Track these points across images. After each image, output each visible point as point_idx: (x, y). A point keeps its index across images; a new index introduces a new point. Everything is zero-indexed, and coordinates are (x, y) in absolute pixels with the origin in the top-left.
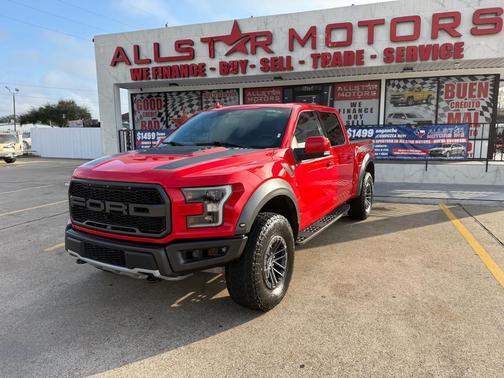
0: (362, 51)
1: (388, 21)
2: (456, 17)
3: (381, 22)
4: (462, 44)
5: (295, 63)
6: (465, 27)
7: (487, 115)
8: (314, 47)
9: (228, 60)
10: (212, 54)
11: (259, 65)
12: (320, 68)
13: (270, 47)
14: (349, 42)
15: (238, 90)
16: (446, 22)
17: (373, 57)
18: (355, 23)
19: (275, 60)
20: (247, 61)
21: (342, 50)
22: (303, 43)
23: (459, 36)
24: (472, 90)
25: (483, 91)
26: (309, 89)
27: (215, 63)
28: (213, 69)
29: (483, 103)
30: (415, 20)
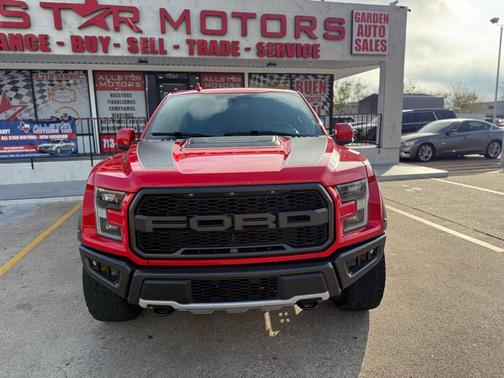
0: (238, 43)
1: (259, 16)
2: (312, 21)
3: (253, 16)
4: (319, 45)
5: (168, 46)
6: (319, 31)
7: (327, 108)
8: (188, 32)
9: (83, 34)
10: (58, 25)
11: (125, 46)
12: (196, 56)
13: (138, 25)
14: (223, 31)
15: (85, 72)
16: (305, 25)
17: (248, 49)
18: (229, 13)
19: (145, 41)
20: (108, 39)
21: (218, 39)
22: (176, 26)
23: (316, 38)
24: (315, 87)
25: (323, 88)
26: (174, 77)
27: (64, 36)
28: (61, 44)
29: (323, 99)
30: (282, 19)
